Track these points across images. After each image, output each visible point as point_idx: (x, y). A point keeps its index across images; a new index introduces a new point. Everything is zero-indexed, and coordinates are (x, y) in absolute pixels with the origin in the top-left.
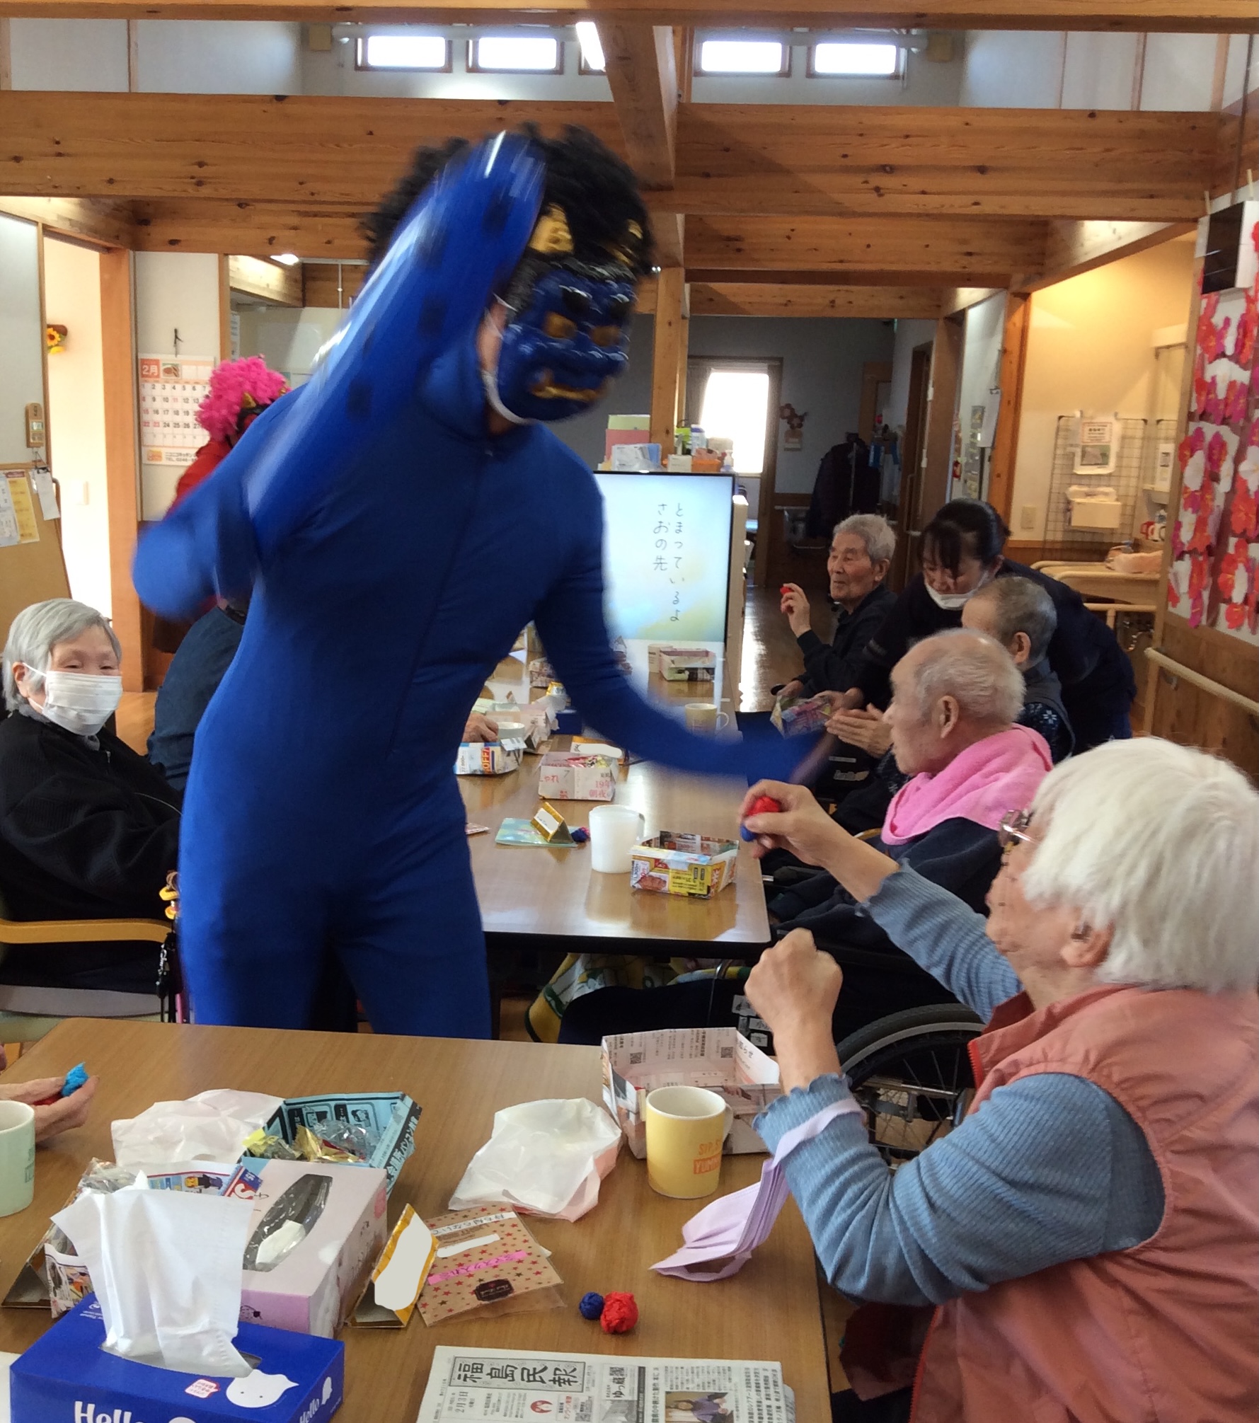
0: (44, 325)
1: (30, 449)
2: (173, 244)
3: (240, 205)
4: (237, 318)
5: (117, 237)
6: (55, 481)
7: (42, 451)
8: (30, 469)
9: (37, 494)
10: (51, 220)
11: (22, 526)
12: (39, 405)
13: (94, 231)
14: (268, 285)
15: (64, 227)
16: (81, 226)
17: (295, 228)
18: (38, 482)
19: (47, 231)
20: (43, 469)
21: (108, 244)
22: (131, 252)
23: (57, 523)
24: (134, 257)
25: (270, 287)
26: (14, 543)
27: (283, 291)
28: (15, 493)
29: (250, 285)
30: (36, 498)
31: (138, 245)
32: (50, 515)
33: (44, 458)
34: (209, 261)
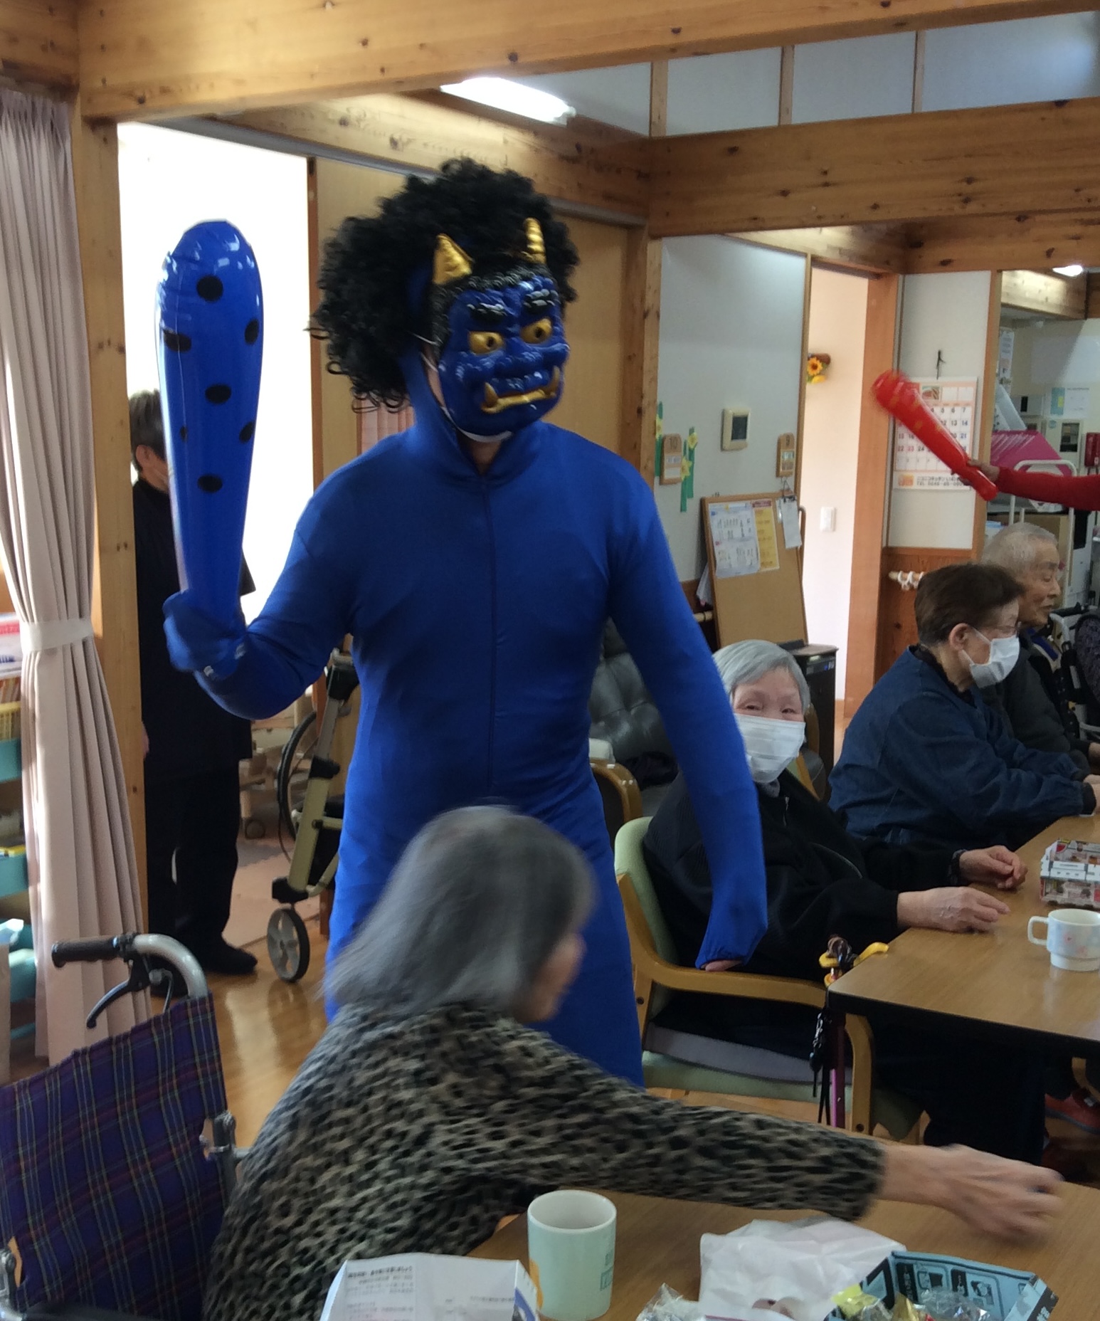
0: (805, 356)
1: (780, 479)
2: (946, 265)
3: (1019, 219)
4: (1012, 335)
5: (887, 263)
6: (801, 509)
7: (790, 482)
8: (777, 499)
9: (782, 524)
10: (821, 251)
11: (763, 554)
12: (792, 435)
13: (865, 259)
14: (1047, 299)
15: (832, 257)
16: (851, 255)
17: (1077, 238)
18: (784, 511)
19: (816, 262)
20: (790, 498)
21: (879, 271)
22: (901, 277)
23: (800, 552)
24: (904, 282)
25: (1049, 301)
26: (754, 571)
27: (1063, 304)
28: (760, 523)
29: (1027, 300)
30: (780, 527)
31: (909, 268)
32: (792, 543)
33: (792, 489)
34: (981, 279)
